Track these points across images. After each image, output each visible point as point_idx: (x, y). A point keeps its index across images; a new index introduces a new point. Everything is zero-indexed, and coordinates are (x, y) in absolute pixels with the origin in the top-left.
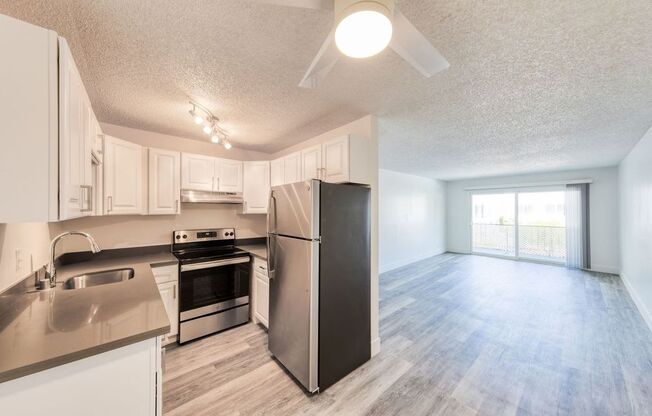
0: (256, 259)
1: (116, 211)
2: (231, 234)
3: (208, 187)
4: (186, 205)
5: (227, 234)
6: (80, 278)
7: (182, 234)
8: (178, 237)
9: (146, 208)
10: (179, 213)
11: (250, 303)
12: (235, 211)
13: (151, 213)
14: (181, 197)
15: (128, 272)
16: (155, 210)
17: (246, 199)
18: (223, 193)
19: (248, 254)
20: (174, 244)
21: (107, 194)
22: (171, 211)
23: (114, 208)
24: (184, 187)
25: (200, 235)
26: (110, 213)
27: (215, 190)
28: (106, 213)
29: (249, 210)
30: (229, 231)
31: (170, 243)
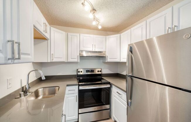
0: (113, 86)
1: (55, 60)
2: (100, 71)
3: (91, 50)
4: (82, 57)
5: (98, 71)
6: (40, 89)
7: (80, 70)
8: (79, 72)
9: (67, 59)
10: (79, 61)
11: (110, 109)
12: (102, 60)
13: (68, 61)
14: (80, 54)
15: (58, 88)
16: (70, 60)
17: (107, 54)
18: (97, 52)
19: (109, 83)
20: (77, 75)
21: (52, 53)
22: (76, 60)
23: (54, 59)
24: (81, 49)
25: (87, 71)
26: (53, 61)
27: (94, 50)
28: (51, 61)
29: (109, 60)
30: (99, 70)
31: (76, 74)
